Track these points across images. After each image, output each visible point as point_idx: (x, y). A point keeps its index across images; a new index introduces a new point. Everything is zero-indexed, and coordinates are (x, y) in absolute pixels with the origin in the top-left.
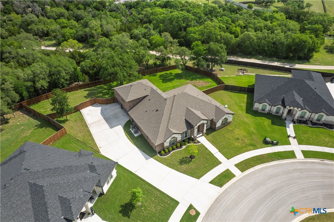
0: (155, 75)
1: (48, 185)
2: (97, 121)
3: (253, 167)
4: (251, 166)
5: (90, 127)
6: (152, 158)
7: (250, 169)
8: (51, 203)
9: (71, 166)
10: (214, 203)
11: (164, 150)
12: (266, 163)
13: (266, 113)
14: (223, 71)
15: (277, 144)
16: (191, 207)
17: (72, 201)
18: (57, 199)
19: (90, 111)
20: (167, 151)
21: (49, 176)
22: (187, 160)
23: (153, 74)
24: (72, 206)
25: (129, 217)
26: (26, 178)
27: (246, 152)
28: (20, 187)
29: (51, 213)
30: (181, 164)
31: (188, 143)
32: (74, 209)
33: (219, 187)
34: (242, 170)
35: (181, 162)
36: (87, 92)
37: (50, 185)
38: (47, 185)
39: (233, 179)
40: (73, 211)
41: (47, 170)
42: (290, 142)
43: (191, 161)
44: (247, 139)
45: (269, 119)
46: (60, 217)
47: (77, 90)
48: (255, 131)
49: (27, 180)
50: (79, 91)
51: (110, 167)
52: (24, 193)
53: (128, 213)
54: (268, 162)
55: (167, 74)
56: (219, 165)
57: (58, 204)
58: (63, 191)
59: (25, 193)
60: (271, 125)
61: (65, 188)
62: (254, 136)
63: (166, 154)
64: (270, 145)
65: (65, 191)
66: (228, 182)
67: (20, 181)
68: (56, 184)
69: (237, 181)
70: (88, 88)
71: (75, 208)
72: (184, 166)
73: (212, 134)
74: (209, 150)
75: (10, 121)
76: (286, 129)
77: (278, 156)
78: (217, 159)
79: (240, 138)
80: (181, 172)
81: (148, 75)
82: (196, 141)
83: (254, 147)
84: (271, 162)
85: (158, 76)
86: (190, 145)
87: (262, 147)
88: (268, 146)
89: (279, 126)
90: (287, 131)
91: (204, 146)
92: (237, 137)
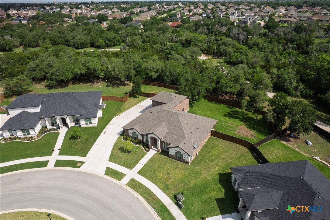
2: (143, 106)
4: (136, 190)
5: (136, 106)
6: (119, 135)
7: (133, 190)
12: (146, 201)
16: (83, 163)
20: (128, 138)
22: (125, 151)
30: (119, 149)
31: (143, 146)
33: (105, 173)
34: (128, 184)
35: (121, 148)
39: (116, 180)
44: (173, 180)
45: (224, 196)
48: (190, 185)
55: (243, 112)
56: (128, 168)
60: (214, 199)
62: (181, 186)
63: (126, 139)
64: (176, 201)
66: (112, 177)
72: (118, 151)
73: (163, 156)
74: (142, 159)
75: (127, 86)
76: (218, 214)
77: (162, 210)
78: (135, 166)
79: (170, 176)
80: (112, 151)
81: (226, 106)
82: (147, 149)
83: (165, 189)
84: (150, 205)
85: (232, 110)
86: (141, 148)
87: (168, 195)
88: (174, 200)
89: (219, 207)
90: (215, 216)
91: (145, 155)
92: (171, 173)
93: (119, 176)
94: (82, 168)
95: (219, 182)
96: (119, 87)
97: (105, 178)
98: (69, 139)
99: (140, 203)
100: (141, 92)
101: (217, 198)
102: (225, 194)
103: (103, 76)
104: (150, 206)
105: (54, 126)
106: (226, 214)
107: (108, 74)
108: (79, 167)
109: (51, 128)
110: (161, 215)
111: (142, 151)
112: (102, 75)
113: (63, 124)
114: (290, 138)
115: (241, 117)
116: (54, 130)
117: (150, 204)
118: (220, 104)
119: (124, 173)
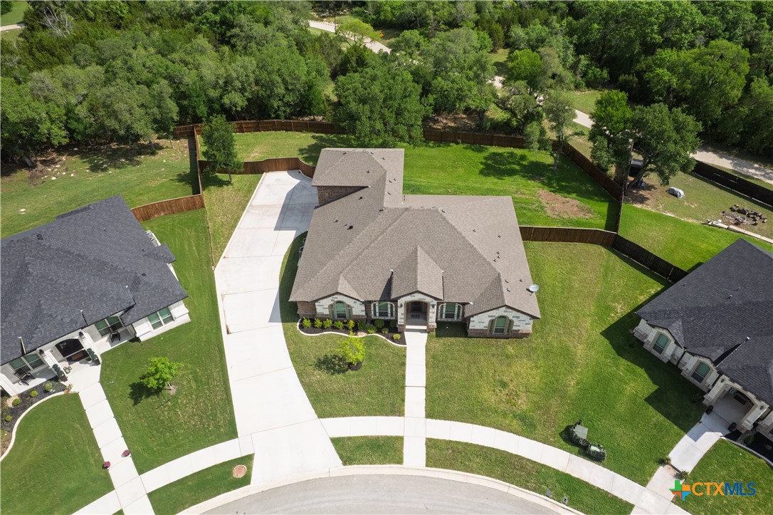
0: (480, 151)
1: (39, 276)
2: (268, 206)
3: (467, 472)
4: (465, 465)
5: (248, 211)
6: (281, 324)
7: (456, 472)
8: (21, 306)
9: (105, 264)
10: (297, 484)
11: (312, 321)
12: (513, 483)
13: (665, 361)
14: (676, 196)
15: (597, 458)
16: (247, 460)
17: (46, 319)
18: (34, 306)
19: (278, 180)
20: (318, 323)
21: (59, 263)
22: (339, 366)
23: (480, 144)
24: (39, 328)
25: (135, 404)
26: (26, 249)
27: (489, 425)
28: (9, 259)
29: (10, 321)
30: (319, 366)
31: (376, 332)
32: (39, 334)
33: (341, 462)
34: (432, 461)
35: (324, 363)
36: (314, 142)
37: (42, 277)
38: (37, 276)
39: (388, 466)
40: (35, 335)
41: (66, 252)
42: (651, 476)
43: (344, 371)
44: (527, 396)
45: (655, 383)
46: (17, 335)
47: (301, 131)
48: (572, 390)
49: (24, 254)
50: (304, 135)
51: (166, 297)
52: (7, 272)
53: (141, 397)
54: (521, 486)
55: (512, 154)
56: (392, 415)
57: (29, 314)
58: (53, 296)
59: (9, 272)
60: (642, 401)
61: (60, 294)
62: (554, 403)
63: (313, 329)
64: (577, 449)
65: (56, 298)
66: (371, 464)
67: (14, 250)
68: (51, 280)
69: (393, 476)
70: (323, 135)
71: (41, 334)
72: (320, 376)
73: (452, 339)
74: (404, 371)
75: (161, 152)
76: (680, 437)
77: (568, 488)
78: (403, 400)
79: (511, 387)
80: (301, 382)
81: (465, 145)
82: (397, 336)
83: (527, 427)
84: (530, 490)
85: (486, 154)
86: (377, 338)
87: (545, 441)
88: (569, 446)
89: (667, 416)
90: (677, 443)
91: (405, 356)
92: (505, 379)
93: (387, 449)
94: (261, 479)
95: (619, 355)
96: (139, 163)
97: (353, 476)
98: (130, 402)
99: (503, 496)
100: (238, 165)
101: (646, 396)
102: (654, 380)
103: (65, 137)
104: (531, 492)
105: (33, 377)
106: (692, 427)
107: (81, 127)
108: (246, 480)
109: (23, 388)
110: (574, 503)
111: (388, 346)
112: (60, 136)
113: (64, 356)
114: (641, 192)
115: (517, 167)
116: (46, 392)
117: (527, 488)
118: (449, 146)
119: (394, 434)
